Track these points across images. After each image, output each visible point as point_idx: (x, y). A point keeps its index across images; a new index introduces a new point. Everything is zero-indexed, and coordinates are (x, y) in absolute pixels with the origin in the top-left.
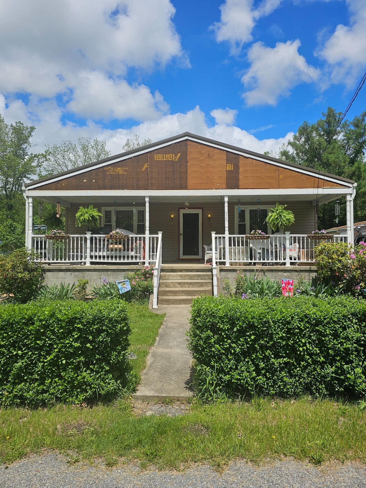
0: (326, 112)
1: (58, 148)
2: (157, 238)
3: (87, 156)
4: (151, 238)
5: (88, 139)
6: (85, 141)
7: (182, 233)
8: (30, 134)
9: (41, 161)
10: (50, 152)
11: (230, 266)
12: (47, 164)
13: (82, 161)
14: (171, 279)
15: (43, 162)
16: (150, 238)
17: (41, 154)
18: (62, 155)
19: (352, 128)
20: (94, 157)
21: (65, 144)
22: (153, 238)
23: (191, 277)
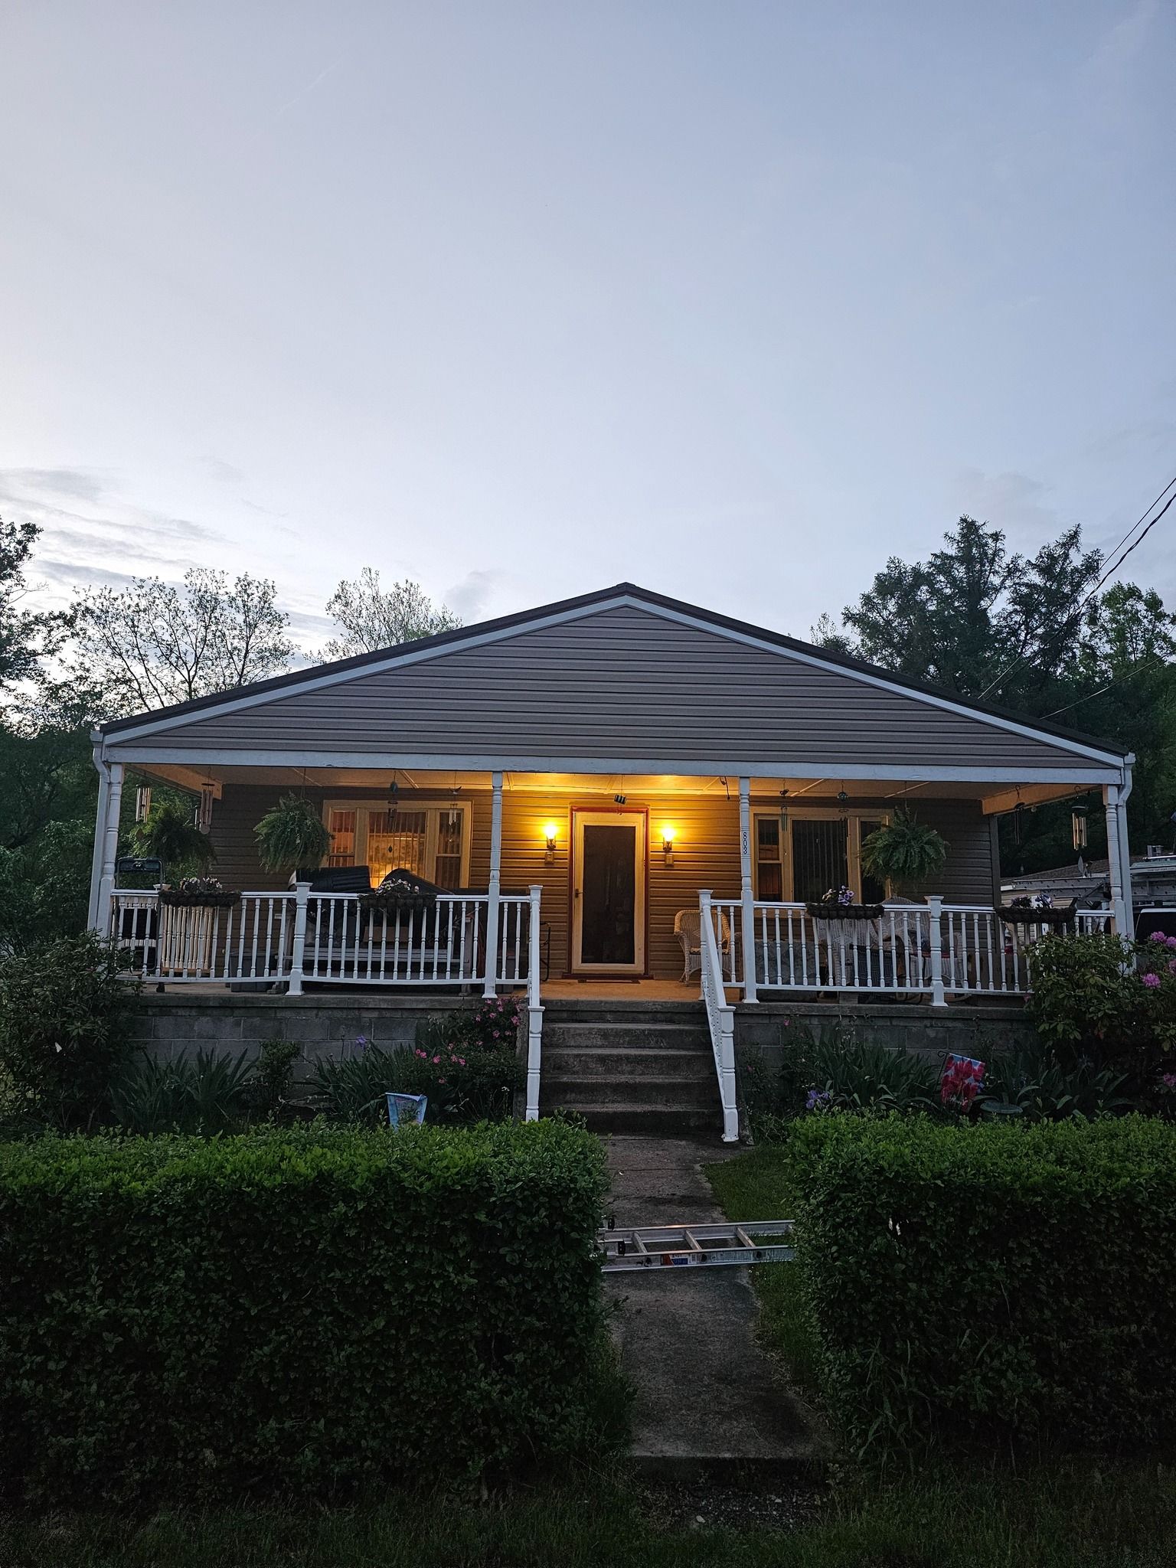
0: (955, 530)
1: (115, 599)
2: (526, 907)
3: (213, 628)
4: (506, 906)
5: (217, 574)
6: (207, 581)
7: (581, 890)
8: (25, 549)
9: (56, 635)
10: (87, 609)
11: (758, 1002)
12: (77, 650)
13: (194, 641)
14: (572, 1043)
15: (64, 641)
16: (501, 905)
17: (56, 613)
18: (130, 623)
19: (1035, 578)
20: (237, 632)
21: (141, 587)
22: (512, 906)
23: (638, 1039)
